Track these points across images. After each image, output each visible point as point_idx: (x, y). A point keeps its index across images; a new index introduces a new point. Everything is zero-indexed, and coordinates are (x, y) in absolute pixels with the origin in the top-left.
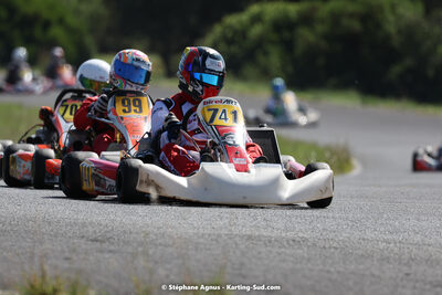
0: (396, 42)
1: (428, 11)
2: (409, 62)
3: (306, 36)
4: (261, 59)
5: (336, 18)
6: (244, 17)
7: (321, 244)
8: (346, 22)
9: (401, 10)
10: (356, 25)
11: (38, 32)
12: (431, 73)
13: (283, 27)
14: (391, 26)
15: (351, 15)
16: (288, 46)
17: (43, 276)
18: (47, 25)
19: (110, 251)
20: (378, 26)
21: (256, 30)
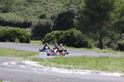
0: (76, 38)
4: (53, 41)
9: (77, 32)
10: (70, 35)
12: (82, 43)
20: (73, 35)
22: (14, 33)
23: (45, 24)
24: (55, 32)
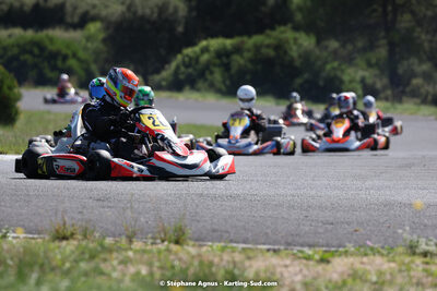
0: (298, 63)
1: (318, 42)
2: (306, 76)
3: (238, 61)
4: (209, 77)
5: (257, 48)
6: (197, 49)
7: (249, 198)
8: (264, 51)
9: (300, 41)
10: (271, 53)
11: (59, 63)
12: (321, 83)
13: (222, 55)
14: (294, 52)
15: (268, 46)
16: (227, 67)
17: (65, 224)
18: (65, 58)
19: (109, 207)
20: (286, 52)
21: (205, 57)
22: (36, 51)
23: (152, 12)
24: (215, 43)
